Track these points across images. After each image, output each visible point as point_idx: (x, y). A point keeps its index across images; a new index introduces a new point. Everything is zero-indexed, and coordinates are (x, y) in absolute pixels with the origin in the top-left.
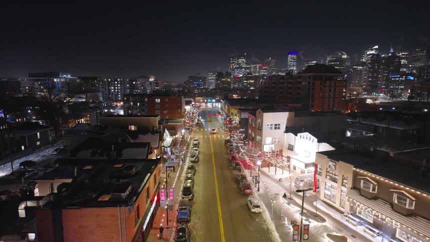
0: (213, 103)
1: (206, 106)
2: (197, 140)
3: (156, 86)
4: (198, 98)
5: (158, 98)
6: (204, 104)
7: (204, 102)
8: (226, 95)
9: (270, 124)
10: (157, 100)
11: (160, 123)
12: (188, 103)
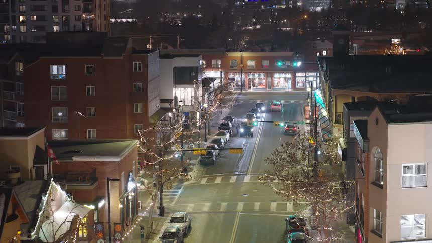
0: (294, 71)
1: (270, 85)
2: (181, 220)
3: (86, 10)
4: (238, 54)
5: (59, 63)
6: (259, 78)
7: (258, 69)
8: (341, 42)
9: (414, 165)
10: (55, 69)
11: (40, 156)
12: (185, 77)
